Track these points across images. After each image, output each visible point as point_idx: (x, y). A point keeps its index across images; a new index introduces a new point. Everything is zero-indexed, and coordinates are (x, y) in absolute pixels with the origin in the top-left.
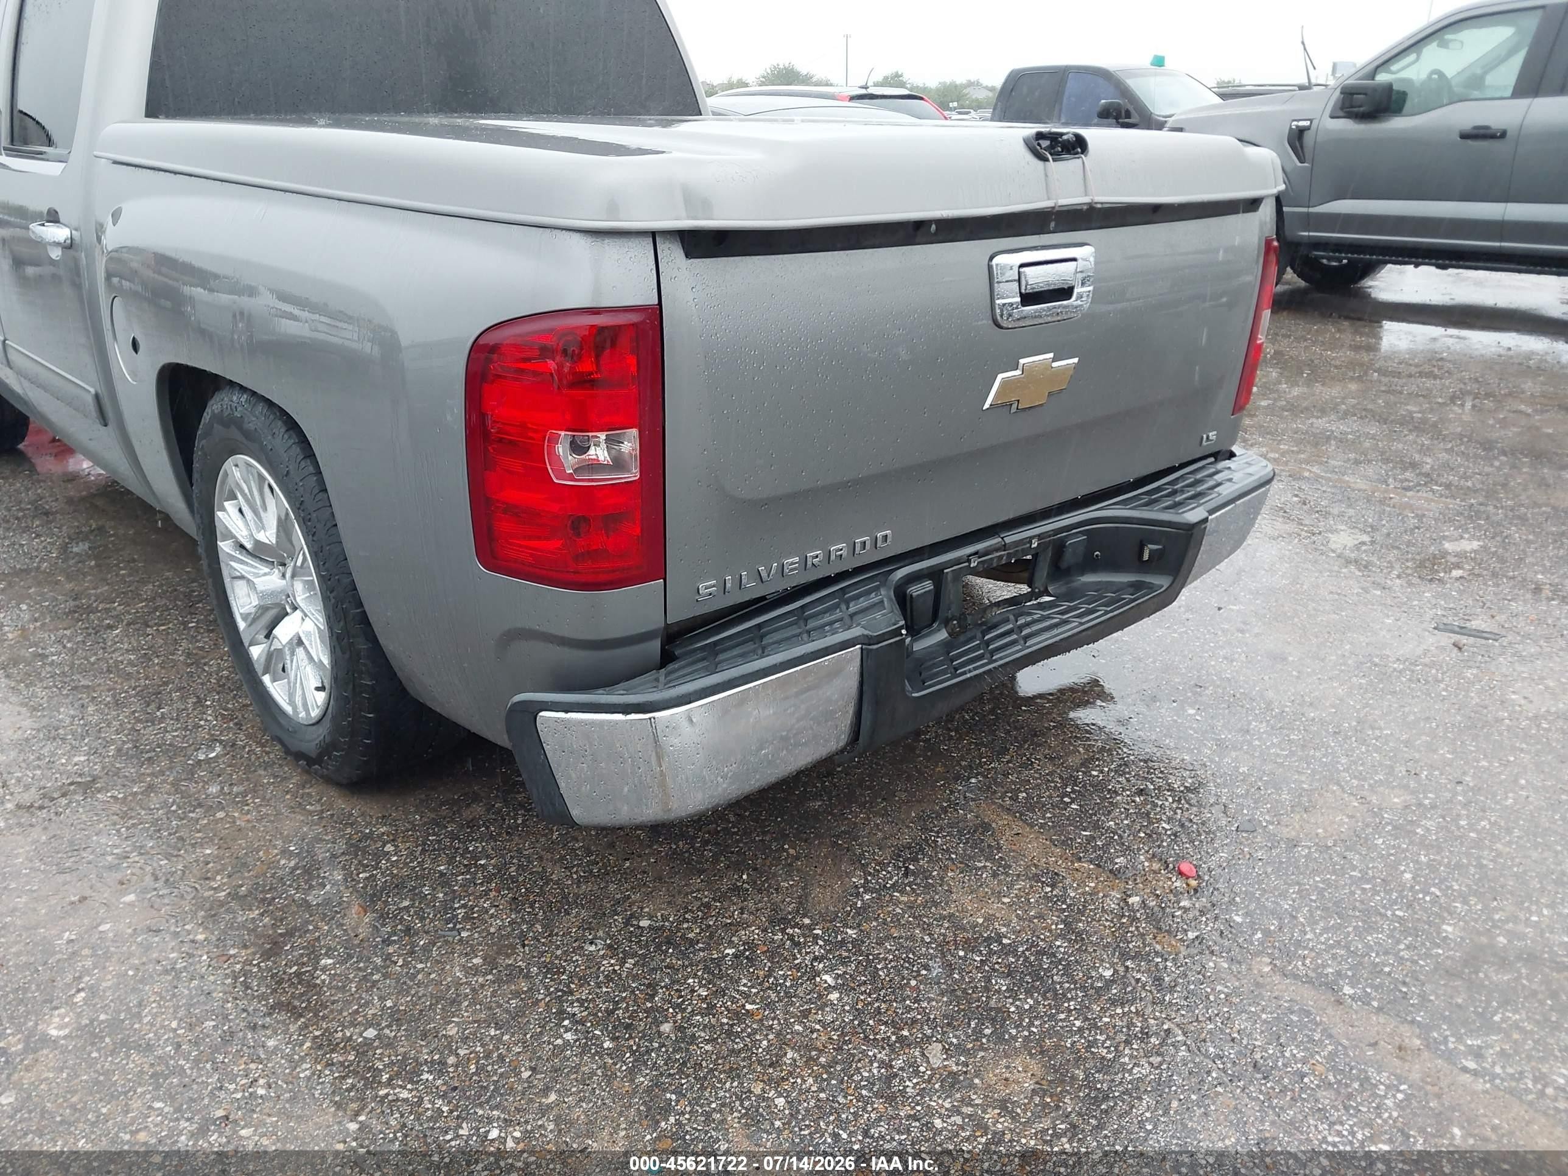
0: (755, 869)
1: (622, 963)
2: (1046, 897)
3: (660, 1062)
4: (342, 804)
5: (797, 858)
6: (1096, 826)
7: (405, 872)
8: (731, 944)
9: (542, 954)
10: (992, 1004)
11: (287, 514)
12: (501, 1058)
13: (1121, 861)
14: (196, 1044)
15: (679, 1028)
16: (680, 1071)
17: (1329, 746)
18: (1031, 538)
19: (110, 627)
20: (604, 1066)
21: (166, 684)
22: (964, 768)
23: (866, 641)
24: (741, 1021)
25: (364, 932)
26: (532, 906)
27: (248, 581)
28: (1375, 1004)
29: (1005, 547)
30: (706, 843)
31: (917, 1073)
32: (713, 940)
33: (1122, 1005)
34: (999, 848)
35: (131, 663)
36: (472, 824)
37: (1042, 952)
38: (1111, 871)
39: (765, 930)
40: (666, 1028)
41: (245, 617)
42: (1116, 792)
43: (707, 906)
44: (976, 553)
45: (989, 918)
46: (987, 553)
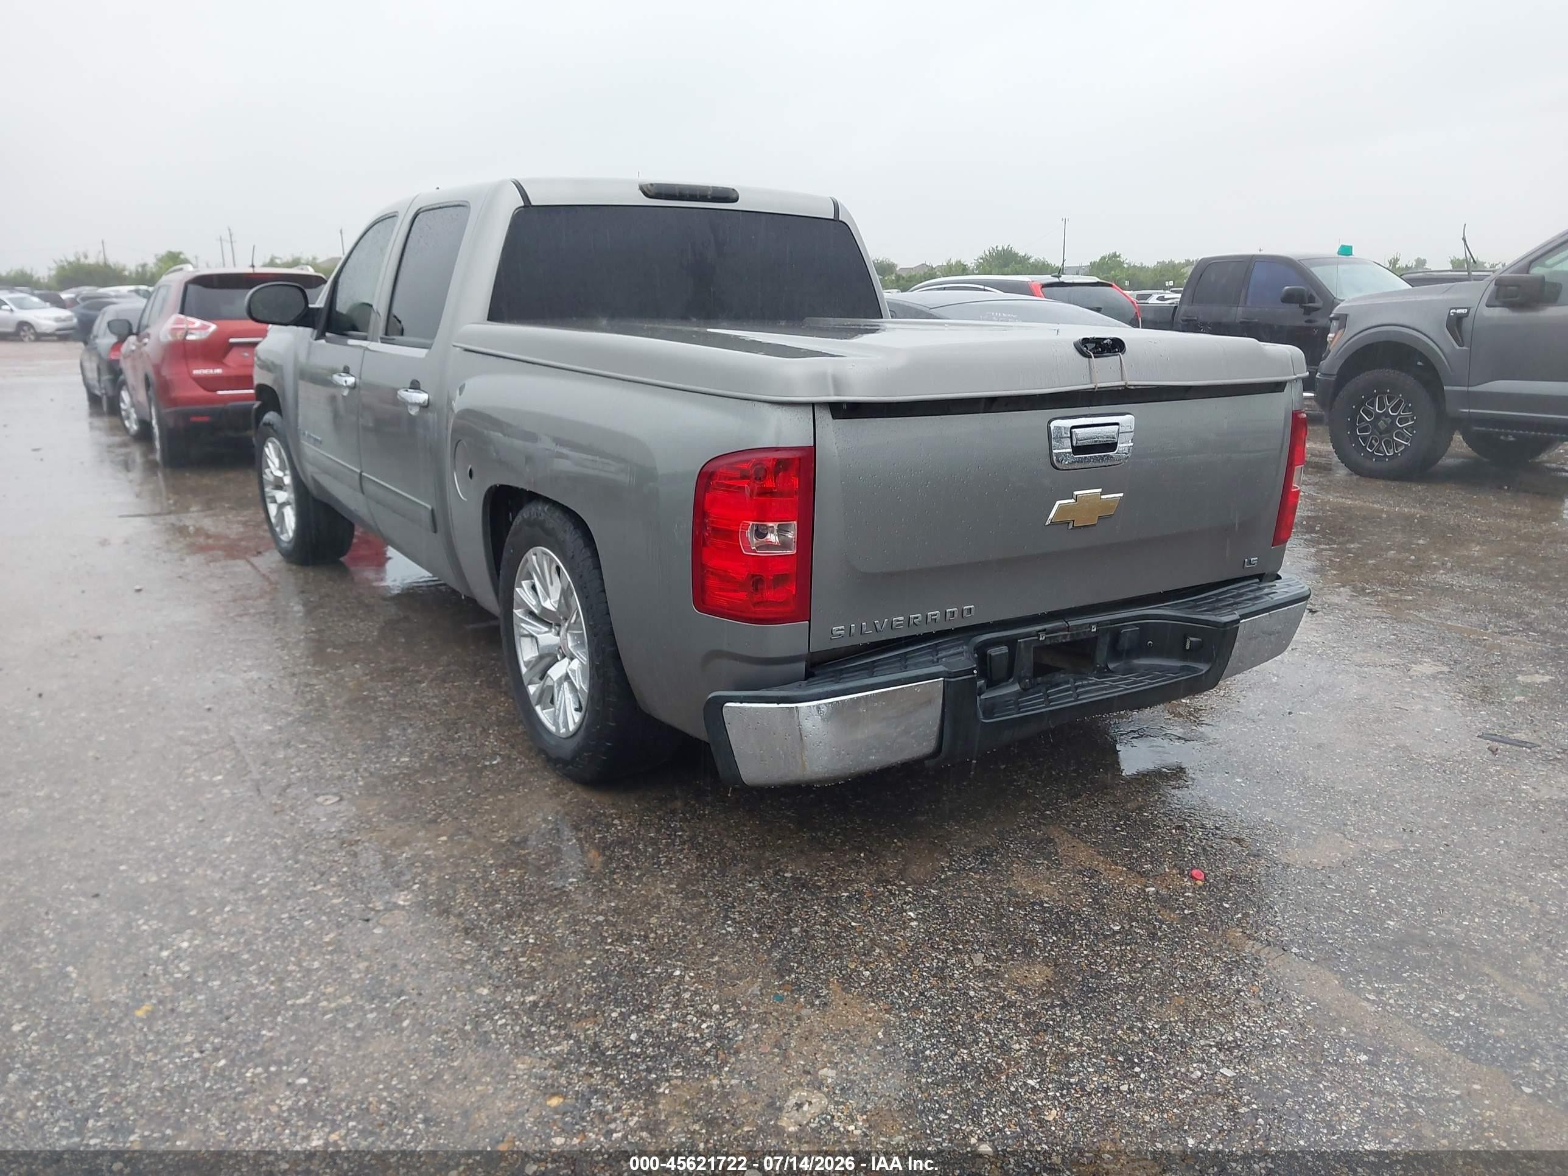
0: (871, 852)
1: (770, 894)
2: (1084, 884)
3: (790, 947)
4: (584, 795)
5: (903, 848)
6: (1137, 846)
7: (627, 835)
8: (846, 890)
9: (716, 886)
10: (1026, 937)
11: (569, 585)
12: (685, 937)
13: (1148, 867)
14: (491, 915)
15: (803, 930)
16: (802, 953)
17: (1346, 809)
18: (1090, 625)
19: (420, 682)
20: (752, 947)
21: (460, 719)
22: (1043, 805)
23: (947, 675)
24: (846, 931)
25: (598, 867)
26: (712, 859)
27: (532, 636)
28: (1312, 959)
29: (1068, 628)
30: (836, 834)
31: (963, 967)
32: (833, 886)
33: (1121, 946)
34: (1057, 853)
35: (435, 704)
36: (674, 812)
37: (1072, 913)
38: (1139, 872)
39: (872, 885)
40: (796, 930)
41: (527, 664)
42: (1159, 827)
43: (833, 869)
44: (1044, 630)
45: (1036, 892)
46: (1053, 631)
